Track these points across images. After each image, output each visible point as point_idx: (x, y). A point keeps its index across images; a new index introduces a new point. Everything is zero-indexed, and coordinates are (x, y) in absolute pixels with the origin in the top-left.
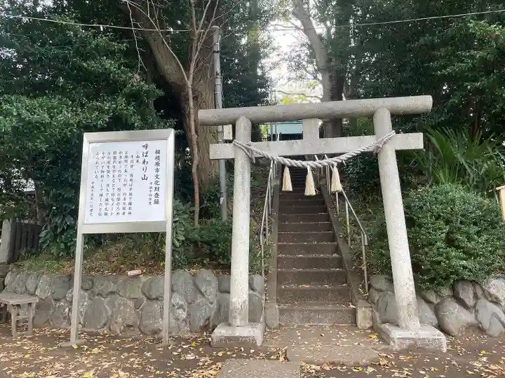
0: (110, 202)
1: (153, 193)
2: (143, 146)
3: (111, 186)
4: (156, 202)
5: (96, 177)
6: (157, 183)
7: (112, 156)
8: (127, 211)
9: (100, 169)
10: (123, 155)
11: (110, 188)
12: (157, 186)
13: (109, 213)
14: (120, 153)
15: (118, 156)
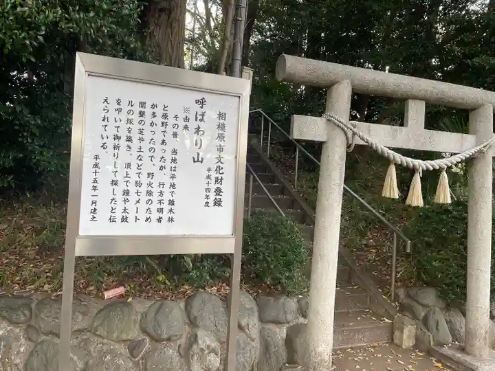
0: (133, 197)
1: (213, 187)
2: (197, 102)
3: (134, 166)
4: (218, 203)
5: (104, 146)
6: (219, 169)
7: (137, 109)
8: (165, 215)
9: (111, 131)
10: (159, 111)
11: (133, 171)
12: (219, 176)
13: (131, 218)
14: (154, 106)
15: (148, 111)
